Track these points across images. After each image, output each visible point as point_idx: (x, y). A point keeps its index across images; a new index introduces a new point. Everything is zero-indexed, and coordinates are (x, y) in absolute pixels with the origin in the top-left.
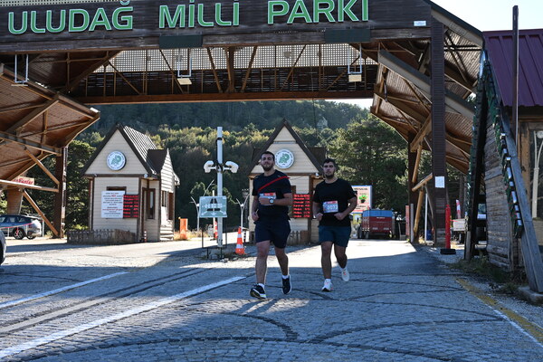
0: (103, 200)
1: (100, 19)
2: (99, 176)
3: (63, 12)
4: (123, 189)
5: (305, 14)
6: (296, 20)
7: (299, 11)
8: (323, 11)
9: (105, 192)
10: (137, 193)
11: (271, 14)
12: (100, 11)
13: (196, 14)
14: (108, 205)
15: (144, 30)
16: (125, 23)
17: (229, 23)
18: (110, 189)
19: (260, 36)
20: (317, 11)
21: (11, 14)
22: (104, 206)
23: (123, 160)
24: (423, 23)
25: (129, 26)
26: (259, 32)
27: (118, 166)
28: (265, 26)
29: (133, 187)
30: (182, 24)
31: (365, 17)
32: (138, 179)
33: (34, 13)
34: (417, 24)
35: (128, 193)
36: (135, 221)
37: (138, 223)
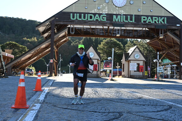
1: (97, 17)
3: (86, 15)
5: (151, 21)
6: (149, 22)
7: (149, 20)
8: (155, 20)
11: (142, 20)
12: (97, 15)
13: (123, 18)
15: (109, 21)
16: (104, 19)
17: (132, 21)
19: (139, 25)
20: (154, 20)
21: (71, 14)
24: (179, 25)
25: (105, 20)
26: (139, 24)
28: (140, 23)
29: (96, 62)
30: (119, 21)
31: (166, 23)
33: (78, 14)
34: (177, 25)
36: (96, 72)
37: (97, 72)
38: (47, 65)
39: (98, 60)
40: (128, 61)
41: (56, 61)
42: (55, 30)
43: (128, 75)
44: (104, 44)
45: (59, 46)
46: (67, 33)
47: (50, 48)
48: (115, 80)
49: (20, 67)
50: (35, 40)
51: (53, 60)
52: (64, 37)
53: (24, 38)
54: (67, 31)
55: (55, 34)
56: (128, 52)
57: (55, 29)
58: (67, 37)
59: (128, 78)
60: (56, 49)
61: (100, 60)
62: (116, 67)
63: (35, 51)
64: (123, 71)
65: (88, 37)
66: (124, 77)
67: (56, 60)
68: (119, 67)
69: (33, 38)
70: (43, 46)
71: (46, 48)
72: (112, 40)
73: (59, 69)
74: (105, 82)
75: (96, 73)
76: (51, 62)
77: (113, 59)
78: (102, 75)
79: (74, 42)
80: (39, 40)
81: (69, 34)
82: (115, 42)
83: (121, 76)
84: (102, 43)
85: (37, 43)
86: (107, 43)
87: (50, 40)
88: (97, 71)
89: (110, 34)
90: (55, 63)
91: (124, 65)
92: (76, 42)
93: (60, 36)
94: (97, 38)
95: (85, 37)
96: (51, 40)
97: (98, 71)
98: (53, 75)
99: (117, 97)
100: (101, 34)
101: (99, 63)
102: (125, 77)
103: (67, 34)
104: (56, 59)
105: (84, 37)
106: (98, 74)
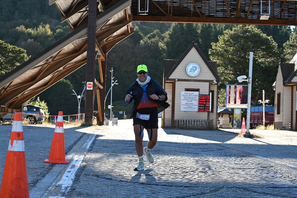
0: (182, 98)
2: (179, 80)
4: (198, 90)
9: (183, 92)
10: (207, 93)
14: (186, 102)
18: (187, 90)
22: (183, 102)
23: (198, 70)
27: (195, 73)
29: (205, 89)
32: (208, 83)
35: (201, 93)
36: (206, 114)
37: (208, 115)
38: (79, 97)
39: (211, 82)
40: (292, 86)
41: (102, 87)
42: (99, 6)
43: (292, 122)
44: (228, 41)
45: (108, 46)
46: (129, 12)
47: (85, 53)
48: (257, 137)
49: (10, 101)
50: (46, 32)
51: (94, 83)
52: (121, 22)
53: (17, 28)
54: (129, 8)
55: (99, 15)
56: (291, 62)
57: (98, 3)
58: (130, 24)
59: (291, 130)
60: (100, 54)
61: (215, 82)
62: (260, 101)
63: (47, 60)
64: (278, 113)
65: (185, 23)
66: (280, 127)
67: (100, 82)
68: (267, 101)
69: (41, 27)
70: (68, 47)
71: (76, 51)
72: (247, 31)
73: (110, 107)
74: (229, 142)
75: (206, 119)
76: (88, 89)
77: (251, 79)
78: (221, 123)
79: (149, 35)
80: (58, 31)
81: (135, 15)
82: (256, 36)
83: (272, 127)
84: (221, 38)
85: (52, 40)
86: (235, 37)
87: (84, 31)
88: (209, 112)
89: (243, 15)
90: (98, 91)
91: (279, 95)
92: (153, 36)
93: (111, 21)
94: (207, 24)
95: (177, 23)
96: (89, 31)
97: (212, 111)
98: (95, 122)
99: (264, 182)
100: (220, 14)
101: (213, 92)
102: (284, 128)
103: (129, 16)
104: (102, 81)
105: (174, 24)
106: (211, 119)
